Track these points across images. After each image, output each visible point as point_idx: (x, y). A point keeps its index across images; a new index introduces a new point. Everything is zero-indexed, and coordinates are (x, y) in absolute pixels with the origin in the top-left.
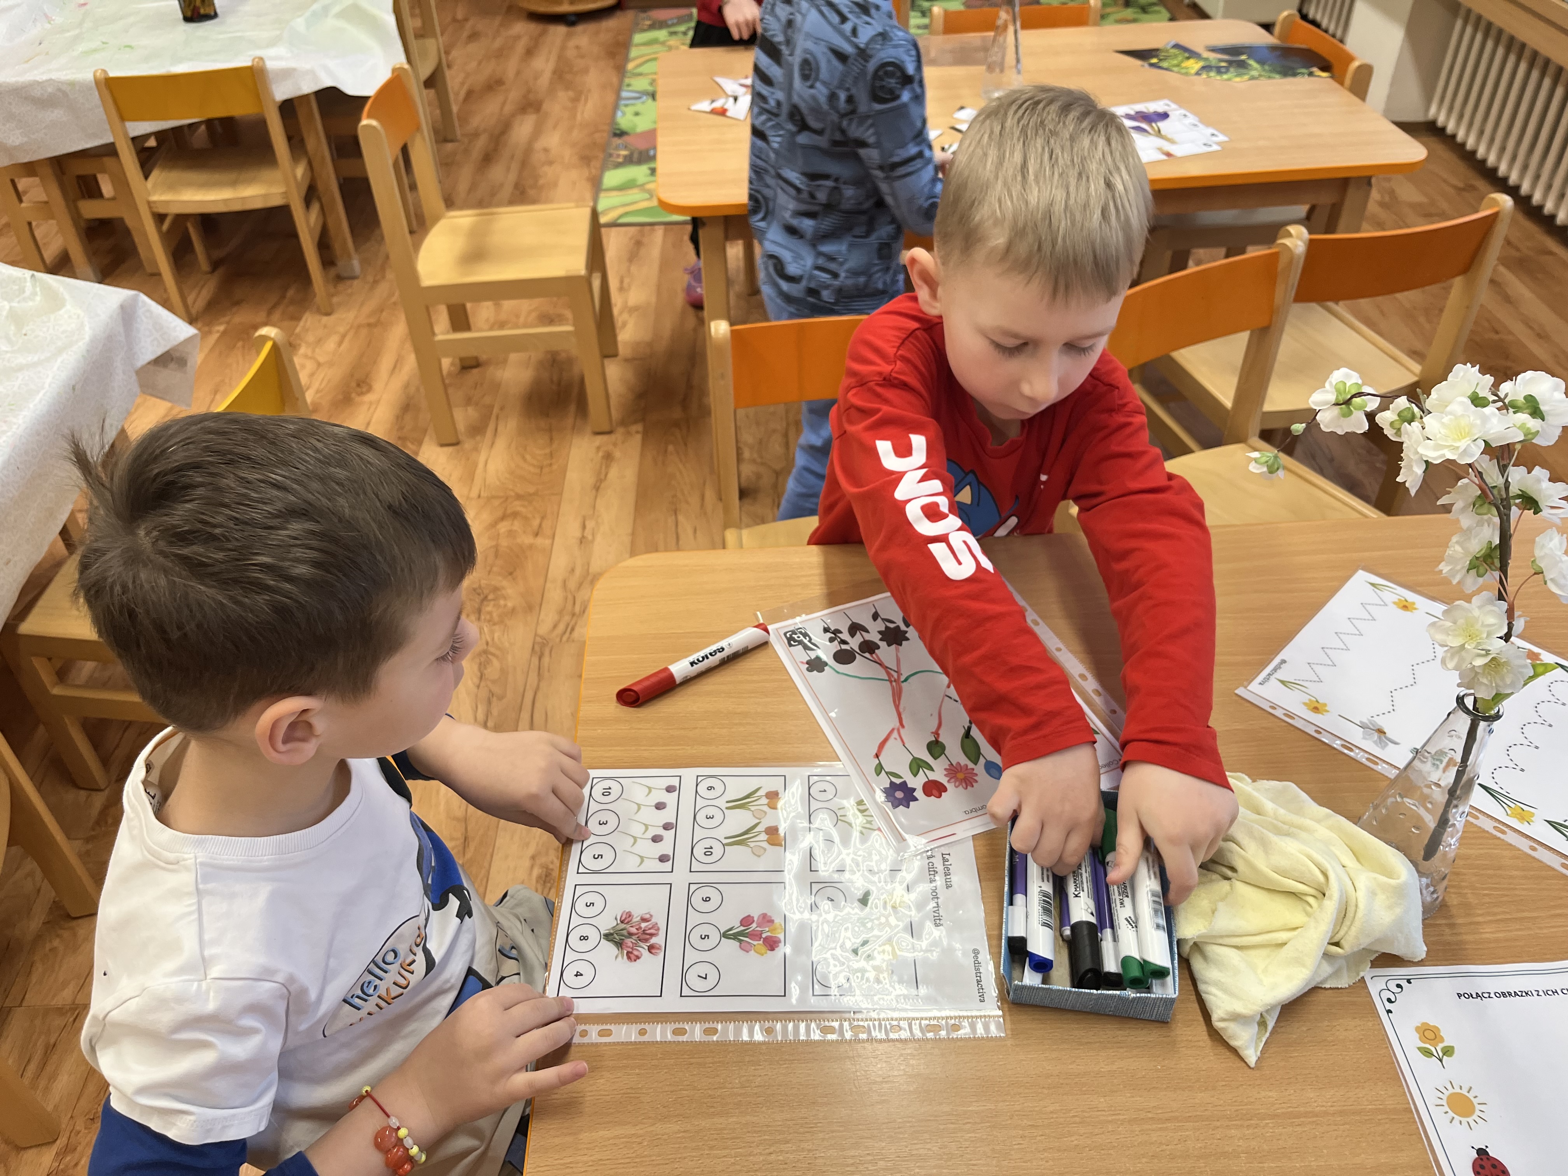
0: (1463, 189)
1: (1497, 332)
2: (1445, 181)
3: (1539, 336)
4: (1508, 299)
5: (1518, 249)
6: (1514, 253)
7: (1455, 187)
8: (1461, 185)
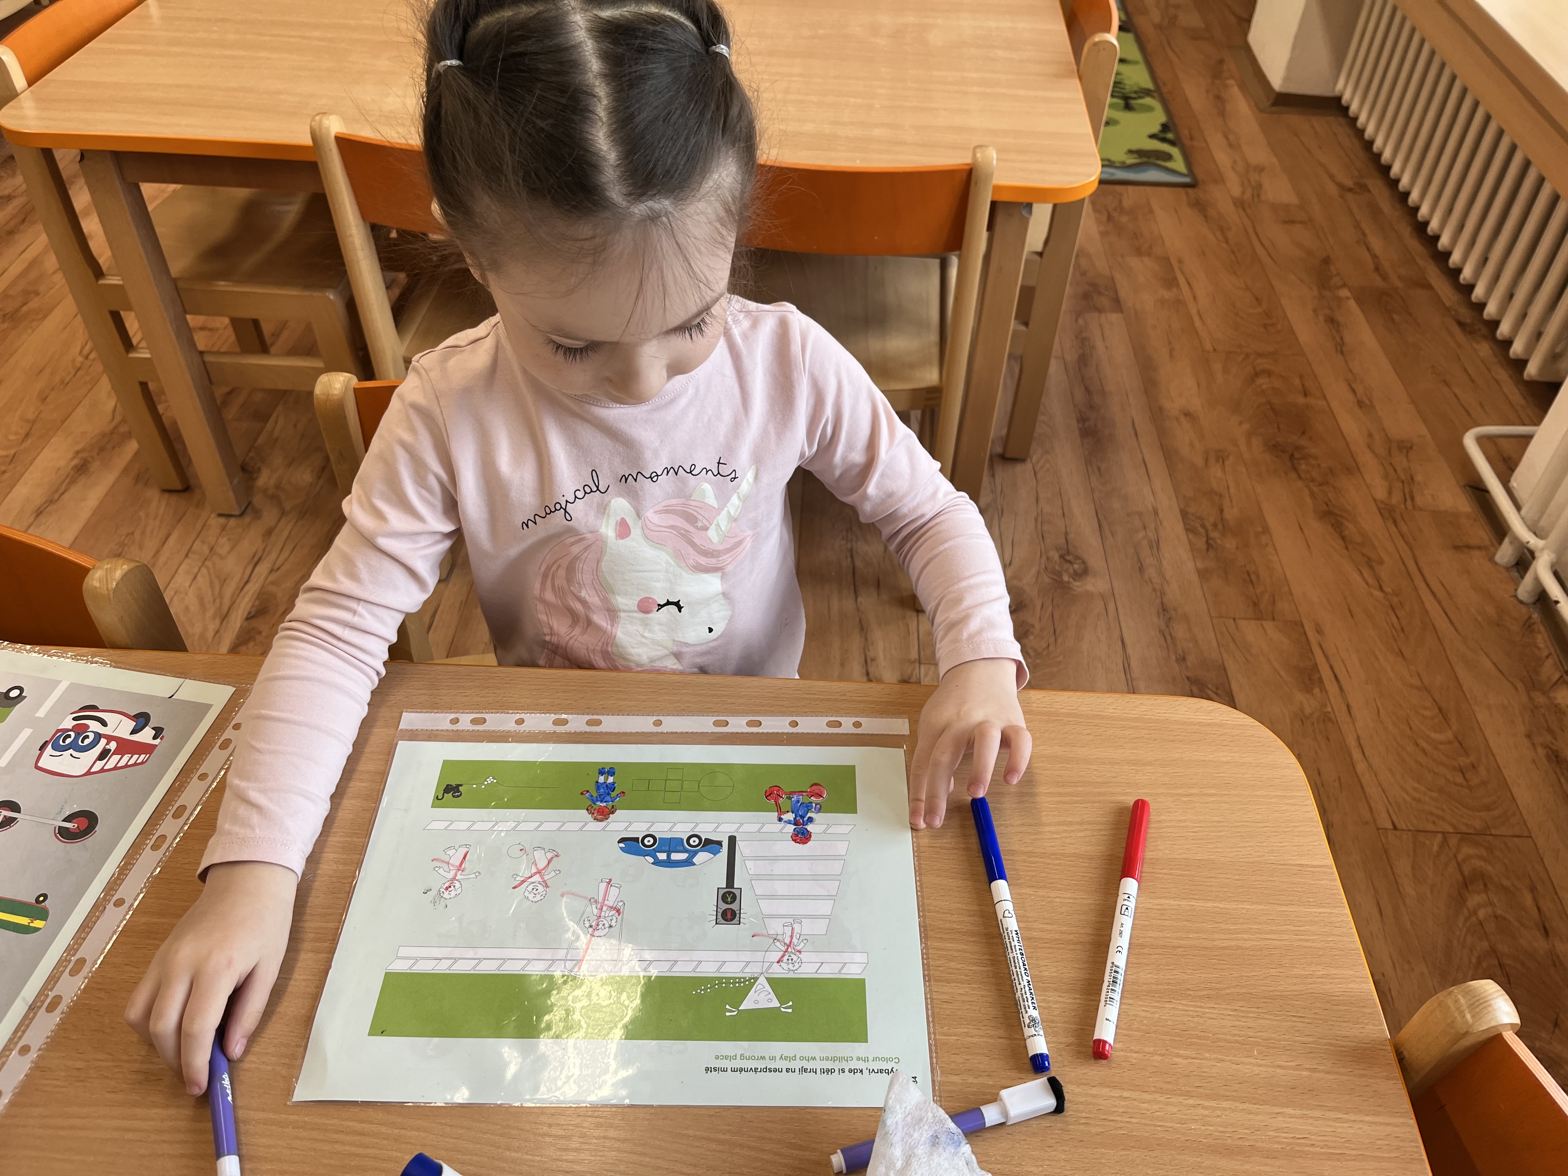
0: (1350, 190)
1: (1306, 395)
2: (1332, 177)
3: (1360, 404)
4: (1341, 348)
5: (1385, 278)
6: (1379, 282)
7: (1342, 187)
8: (1349, 183)
